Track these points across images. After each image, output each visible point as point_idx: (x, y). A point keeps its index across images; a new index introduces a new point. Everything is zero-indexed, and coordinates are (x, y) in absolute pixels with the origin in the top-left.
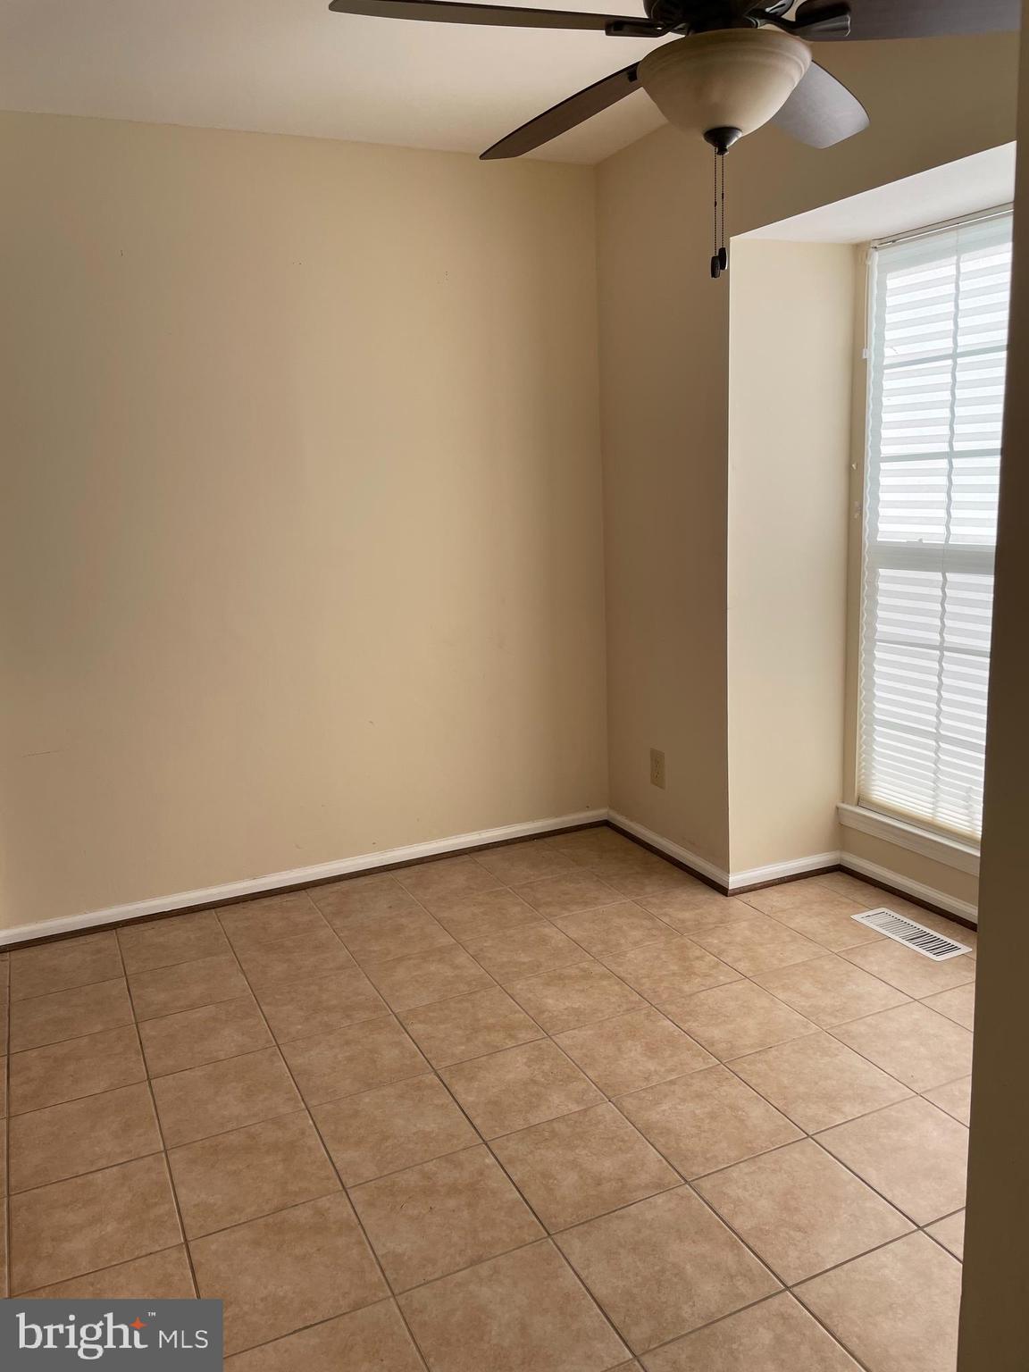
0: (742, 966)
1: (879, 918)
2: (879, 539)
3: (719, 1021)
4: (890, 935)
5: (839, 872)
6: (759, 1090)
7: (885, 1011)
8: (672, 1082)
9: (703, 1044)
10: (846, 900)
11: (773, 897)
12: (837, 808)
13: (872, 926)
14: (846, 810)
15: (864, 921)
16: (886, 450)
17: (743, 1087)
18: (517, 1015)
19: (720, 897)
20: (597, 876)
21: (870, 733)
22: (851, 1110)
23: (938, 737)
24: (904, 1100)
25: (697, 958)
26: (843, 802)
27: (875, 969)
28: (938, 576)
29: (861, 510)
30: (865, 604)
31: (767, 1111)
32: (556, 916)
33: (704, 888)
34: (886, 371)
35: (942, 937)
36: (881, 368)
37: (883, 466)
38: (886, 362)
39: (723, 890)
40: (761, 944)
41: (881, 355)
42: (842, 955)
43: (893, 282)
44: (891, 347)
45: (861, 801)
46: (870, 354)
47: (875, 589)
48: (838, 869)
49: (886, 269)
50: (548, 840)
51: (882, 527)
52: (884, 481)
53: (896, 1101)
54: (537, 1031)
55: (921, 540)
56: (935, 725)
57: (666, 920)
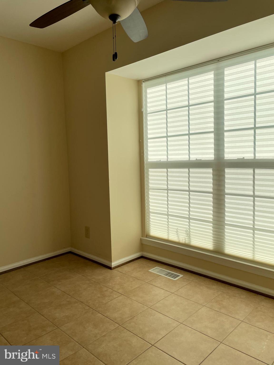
0: (120, 291)
1: (156, 270)
2: (149, 161)
3: (116, 311)
4: (160, 275)
5: (142, 258)
6: (134, 332)
7: (165, 298)
8: (104, 336)
9: (112, 320)
10: (145, 266)
11: (126, 268)
12: (141, 239)
13: (155, 272)
14: (144, 239)
15: (152, 272)
16: (149, 136)
17: (128, 332)
18: (46, 322)
19: (109, 270)
20: (69, 269)
21: (149, 216)
22: (163, 333)
23: (168, 215)
24: (177, 326)
25: (106, 291)
26: (142, 237)
27: (159, 285)
28: (165, 170)
29: (143, 153)
30: (146, 179)
31: (138, 339)
32: (56, 284)
33: (104, 268)
34: (148, 115)
35: (175, 273)
36: (147, 114)
37: (149, 141)
38: (148, 112)
39: (110, 268)
40: (125, 283)
41: (146, 110)
42: (148, 282)
43: (149, 91)
44: (149, 108)
45: (148, 236)
46: (144, 110)
47: (148, 175)
48: (142, 257)
49: (147, 87)
50: (52, 260)
51: (149, 157)
52: (149, 145)
53: (176, 326)
54: (54, 327)
55: (160, 160)
56: (167, 212)
57: (94, 280)
